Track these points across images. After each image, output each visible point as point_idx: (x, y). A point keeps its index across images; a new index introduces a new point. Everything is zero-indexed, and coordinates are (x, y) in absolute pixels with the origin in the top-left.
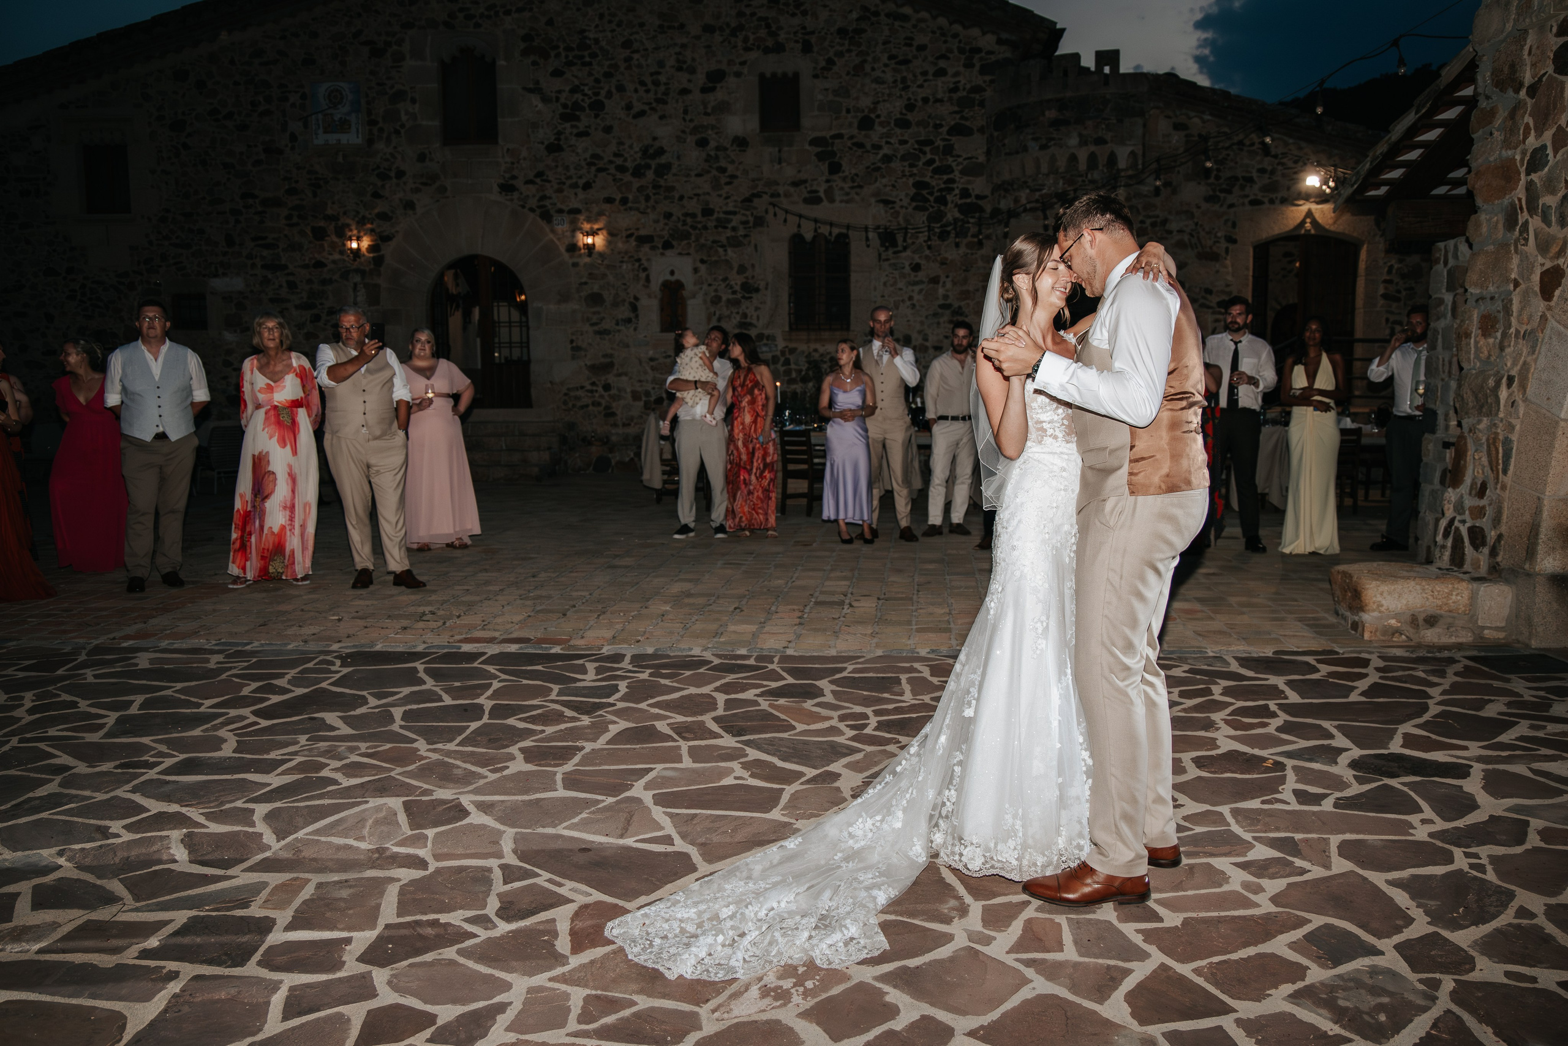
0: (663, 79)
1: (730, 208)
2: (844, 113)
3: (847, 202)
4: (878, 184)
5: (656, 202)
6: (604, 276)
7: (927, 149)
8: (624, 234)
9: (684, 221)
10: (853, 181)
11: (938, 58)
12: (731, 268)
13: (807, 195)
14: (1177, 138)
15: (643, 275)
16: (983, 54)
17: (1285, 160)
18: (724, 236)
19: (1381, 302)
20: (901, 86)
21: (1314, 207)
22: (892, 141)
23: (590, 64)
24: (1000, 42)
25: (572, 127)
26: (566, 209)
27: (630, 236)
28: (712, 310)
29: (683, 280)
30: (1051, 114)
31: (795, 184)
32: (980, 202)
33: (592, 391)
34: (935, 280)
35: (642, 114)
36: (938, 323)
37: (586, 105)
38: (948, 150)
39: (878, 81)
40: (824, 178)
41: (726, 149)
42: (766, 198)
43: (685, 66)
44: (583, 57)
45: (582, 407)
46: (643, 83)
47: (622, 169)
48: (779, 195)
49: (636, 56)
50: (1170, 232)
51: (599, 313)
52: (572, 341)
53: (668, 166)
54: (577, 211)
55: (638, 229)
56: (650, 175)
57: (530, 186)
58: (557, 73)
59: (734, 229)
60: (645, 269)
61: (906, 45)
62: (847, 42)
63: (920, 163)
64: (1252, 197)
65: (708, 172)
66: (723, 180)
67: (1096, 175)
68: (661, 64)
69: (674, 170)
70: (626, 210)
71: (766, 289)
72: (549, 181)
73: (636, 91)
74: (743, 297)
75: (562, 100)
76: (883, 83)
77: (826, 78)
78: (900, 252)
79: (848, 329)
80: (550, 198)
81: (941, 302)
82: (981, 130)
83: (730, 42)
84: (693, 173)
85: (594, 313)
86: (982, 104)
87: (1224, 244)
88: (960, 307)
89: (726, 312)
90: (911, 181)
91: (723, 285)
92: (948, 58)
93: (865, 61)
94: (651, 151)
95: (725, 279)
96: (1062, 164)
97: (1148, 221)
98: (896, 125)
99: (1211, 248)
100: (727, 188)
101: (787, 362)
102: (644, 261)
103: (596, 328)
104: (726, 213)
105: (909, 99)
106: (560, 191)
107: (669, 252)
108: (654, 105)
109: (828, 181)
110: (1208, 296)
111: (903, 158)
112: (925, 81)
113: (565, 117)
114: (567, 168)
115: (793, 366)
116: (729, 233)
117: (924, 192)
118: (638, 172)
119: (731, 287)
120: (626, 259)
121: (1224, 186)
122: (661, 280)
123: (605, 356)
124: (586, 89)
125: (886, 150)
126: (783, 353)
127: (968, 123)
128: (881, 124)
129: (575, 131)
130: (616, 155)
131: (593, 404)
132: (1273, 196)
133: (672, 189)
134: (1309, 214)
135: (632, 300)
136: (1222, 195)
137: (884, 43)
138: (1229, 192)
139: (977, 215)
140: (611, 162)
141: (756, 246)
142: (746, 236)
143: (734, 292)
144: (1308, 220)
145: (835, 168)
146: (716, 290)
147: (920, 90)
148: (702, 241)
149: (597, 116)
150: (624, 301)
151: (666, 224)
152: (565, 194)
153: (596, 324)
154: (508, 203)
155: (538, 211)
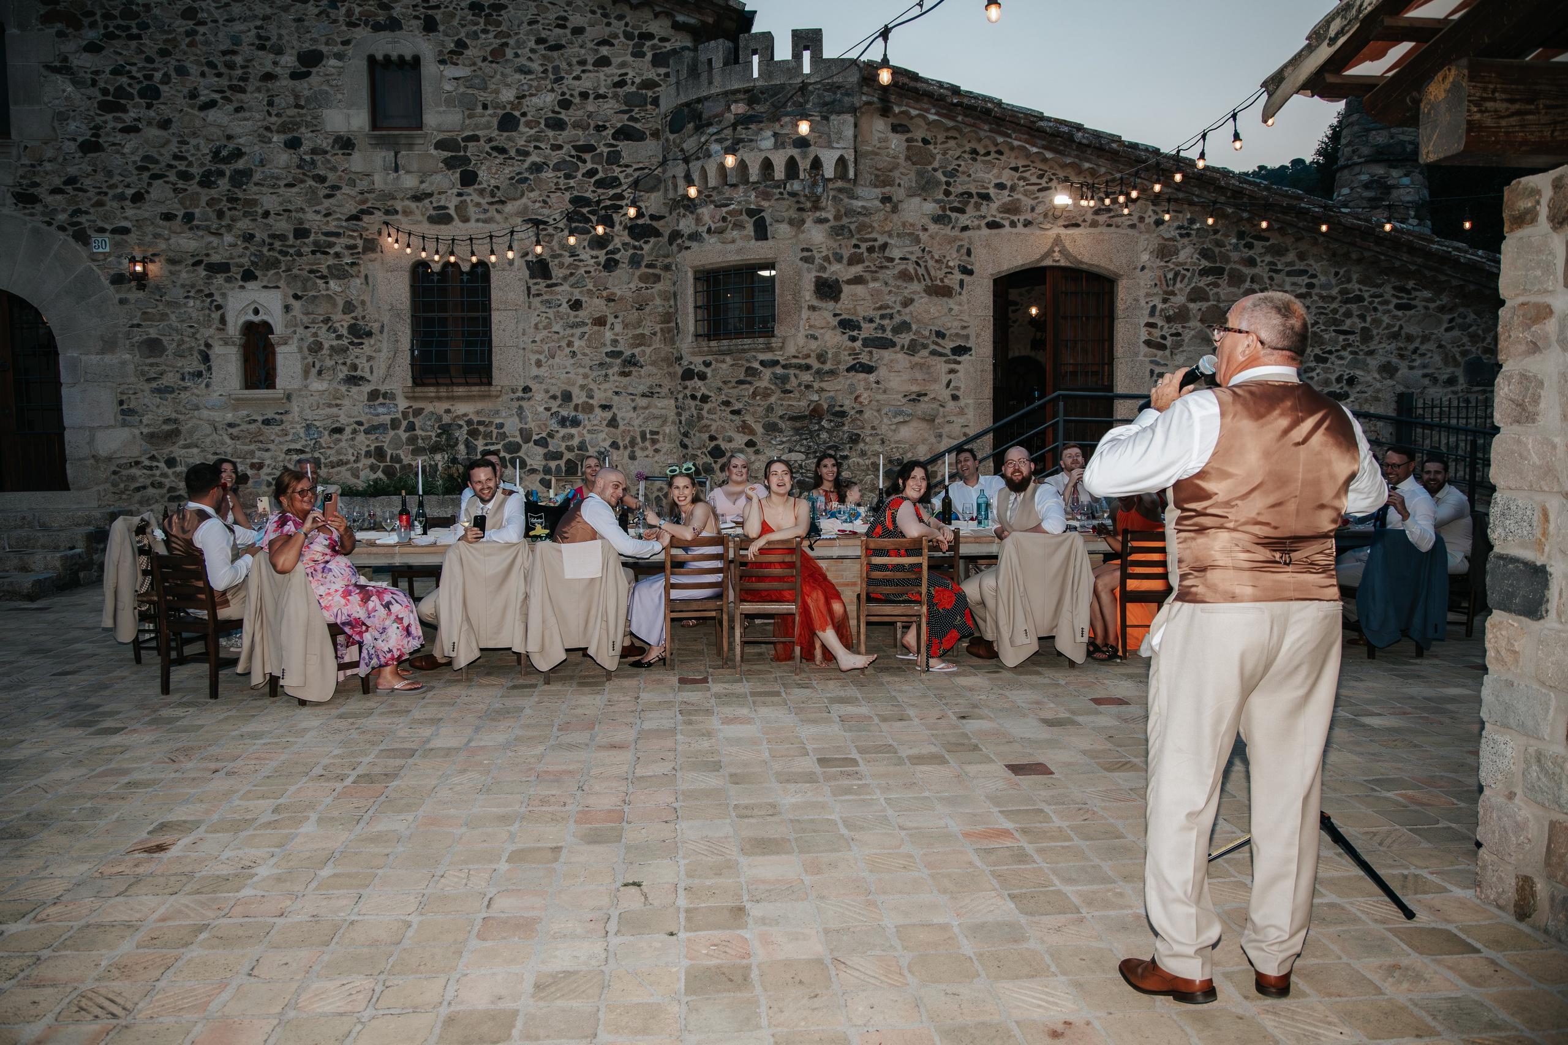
0: (239, 60)
1: (332, 227)
2: (479, 110)
3: (485, 221)
4: (524, 200)
5: (233, 220)
6: (164, 316)
7: (587, 156)
8: (191, 261)
9: (271, 244)
10: (493, 195)
11: (598, 44)
12: (335, 305)
13: (433, 213)
14: (896, 142)
15: (216, 315)
16: (656, 41)
17: (1027, 175)
18: (325, 263)
19: (1144, 349)
20: (552, 77)
21: (1063, 232)
22: (542, 146)
23: (139, 37)
24: (677, 26)
25: (116, 119)
26: (109, 227)
27: (197, 263)
28: (310, 360)
29: (271, 321)
30: (739, 108)
31: (417, 198)
32: (654, 224)
33: (150, 468)
34: (600, 322)
35: (211, 104)
36: (606, 375)
37: (135, 92)
38: (614, 158)
39: (523, 71)
40: (455, 191)
41: (326, 152)
42: (379, 216)
43: (268, 44)
44: (129, 28)
45: (138, 489)
46: (211, 65)
47: (185, 176)
48: (397, 212)
49: (201, 29)
50: (892, 260)
51: (157, 365)
52: (121, 403)
53: (247, 174)
54: (125, 231)
55: (207, 255)
56: (224, 184)
57: (59, 197)
58: (93, 48)
59: (337, 255)
60: (219, 307)
61: (558, 26)
62: (482, 21)
63: (579, 175)
64: (990, 219)
65: (302, 181)
66: (323, 192)
67: (796, 186)
68: (236, 40)
69: (257, 177)
70: (191, 229)
71: (381, 332)
72: (86, 191)
73: (203, 74)
74: (352, 343)
75: (102, 85)
76: (530, 72)
77: (456, 64)
78: (556, 285)
79: (490, 384)
80: (87, 213)
81: (609, 349)
82: (656, 134)
83: (328, 16)
84: (282, 183)
86: (656, 102)
87: (958, 276)
88: (633, 355)
89: (329, 363)
90: (568, 196)
91: (325, 327)
92: (613, 45)
93: (506, 44)
94: (224, 153)
95: (327, 320)
96: (754, 173)
97: (864, 246)
98: (547, 125)
99: (942, 280)
100: (327, 203)
101: (411, 427)
102: (217, 297)
103: (154, 385)
104: (327, 234)
105: (563, 94)
106: (100, 204)
107: (250, 285)
108: (228, 94)
109: (460, 195)
110: (940, 341)
111: (557, 168)
112: (583, 71)
113: (105, 107)
114: (110, 174)
115: (419, 432)
116: (331, 261)
117: (585, 210)
118: (206, 181)
119: (335, 331)
120: (191, 294)
121: (956, 204)
122: (242, 320)
123: (167, 421)
124: (134, 69)
125: (534, 158)
126: (405, 415)
127: (638, 126)
128: (528, 124)
129: (120, 126)
130: (176, 157)
131: (153, 484)
132: (1015, 218)
133: (254, 203)
134: (1058, 240)
135: (202, 348)
136: (954, 215)
137: (530, 24)
138: (962, 211)
139: (652, 240)
140: (170, 166)
141: (366, 277)
142: (353, 264)
143: (339, 337)
144: (1057, 249)
145: (469, 179)
146: (315, 335)
147: (577, 83)
148: (295, 271)
149: (149, 106)
150: (191, 349)
151: (246, 248)
152: (108, 208)
153: (155, 379)
154: (28, 218)
155: (71, 230)
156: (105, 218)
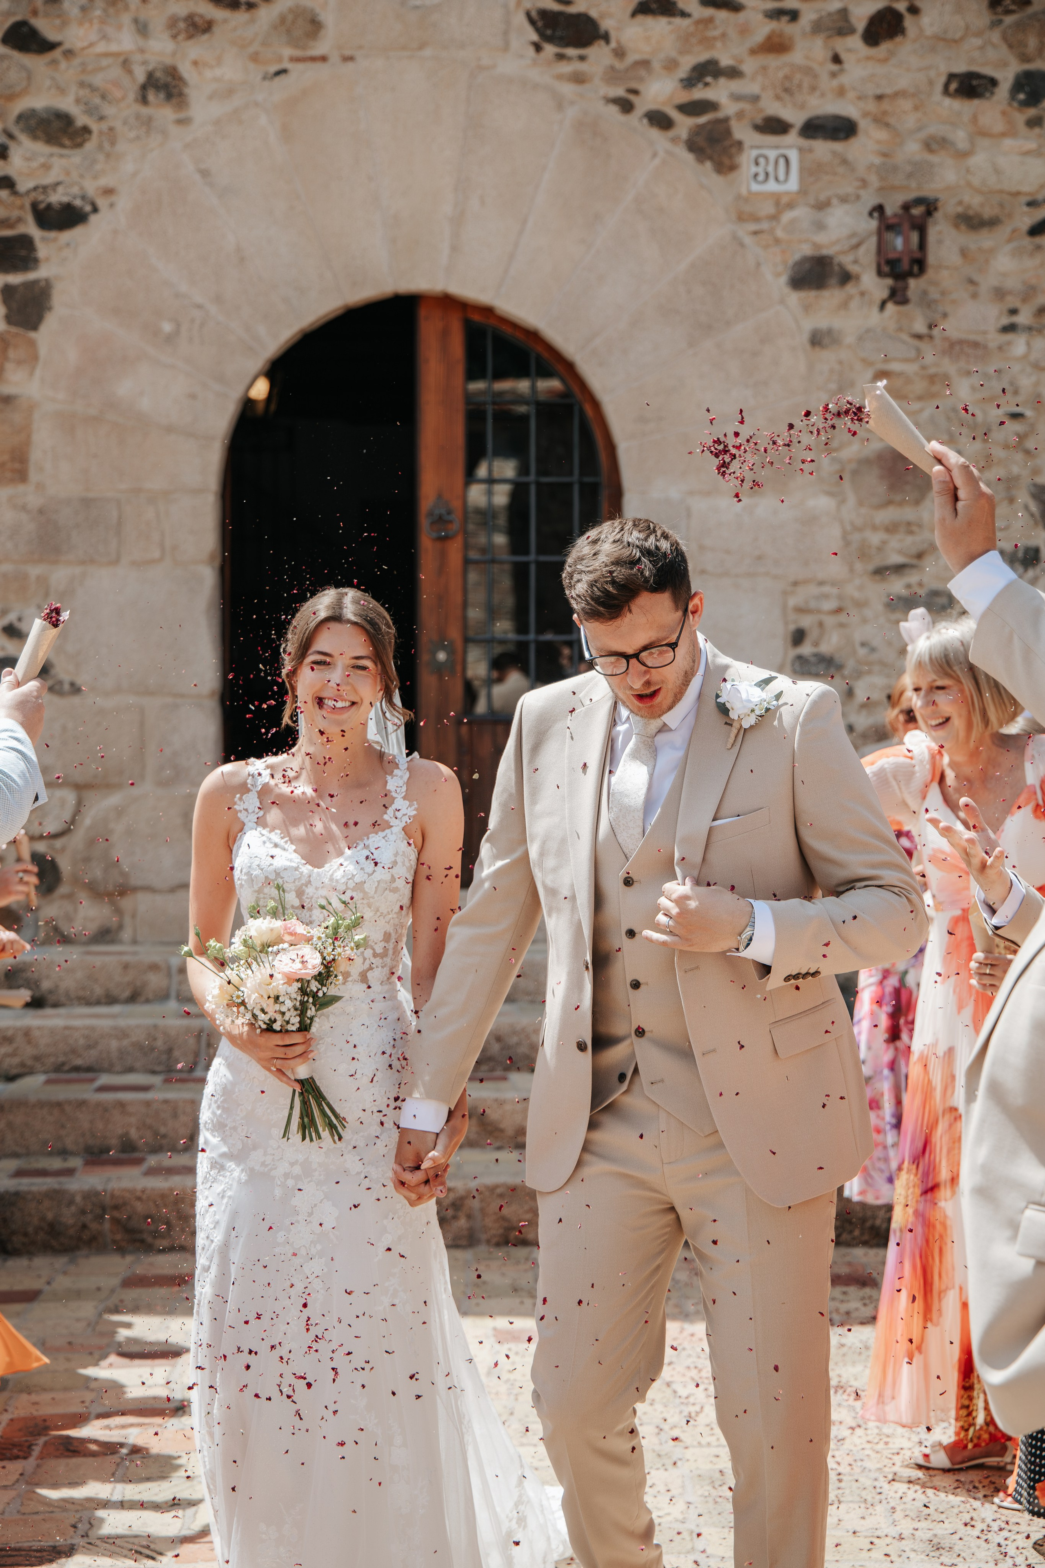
8: (1026, 223)
26: (796, 117)
51: (910, 527)
52: (799, 637)
54: (840, 129)
57: (658, 26)
70: (1036, 122)
80: (734, 73)
85: (892, 528)
103: (897, 586)
106: (776, 46)
120: (1023, 318)
152: (797, 57)
153: (899, 569)
154: (568, 89)
155: (684, 124)
156: (787, 90)
